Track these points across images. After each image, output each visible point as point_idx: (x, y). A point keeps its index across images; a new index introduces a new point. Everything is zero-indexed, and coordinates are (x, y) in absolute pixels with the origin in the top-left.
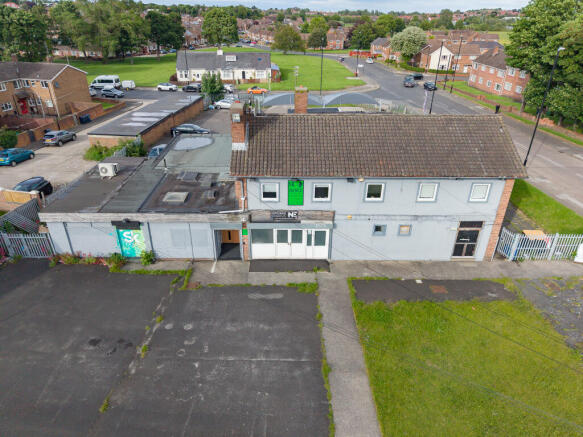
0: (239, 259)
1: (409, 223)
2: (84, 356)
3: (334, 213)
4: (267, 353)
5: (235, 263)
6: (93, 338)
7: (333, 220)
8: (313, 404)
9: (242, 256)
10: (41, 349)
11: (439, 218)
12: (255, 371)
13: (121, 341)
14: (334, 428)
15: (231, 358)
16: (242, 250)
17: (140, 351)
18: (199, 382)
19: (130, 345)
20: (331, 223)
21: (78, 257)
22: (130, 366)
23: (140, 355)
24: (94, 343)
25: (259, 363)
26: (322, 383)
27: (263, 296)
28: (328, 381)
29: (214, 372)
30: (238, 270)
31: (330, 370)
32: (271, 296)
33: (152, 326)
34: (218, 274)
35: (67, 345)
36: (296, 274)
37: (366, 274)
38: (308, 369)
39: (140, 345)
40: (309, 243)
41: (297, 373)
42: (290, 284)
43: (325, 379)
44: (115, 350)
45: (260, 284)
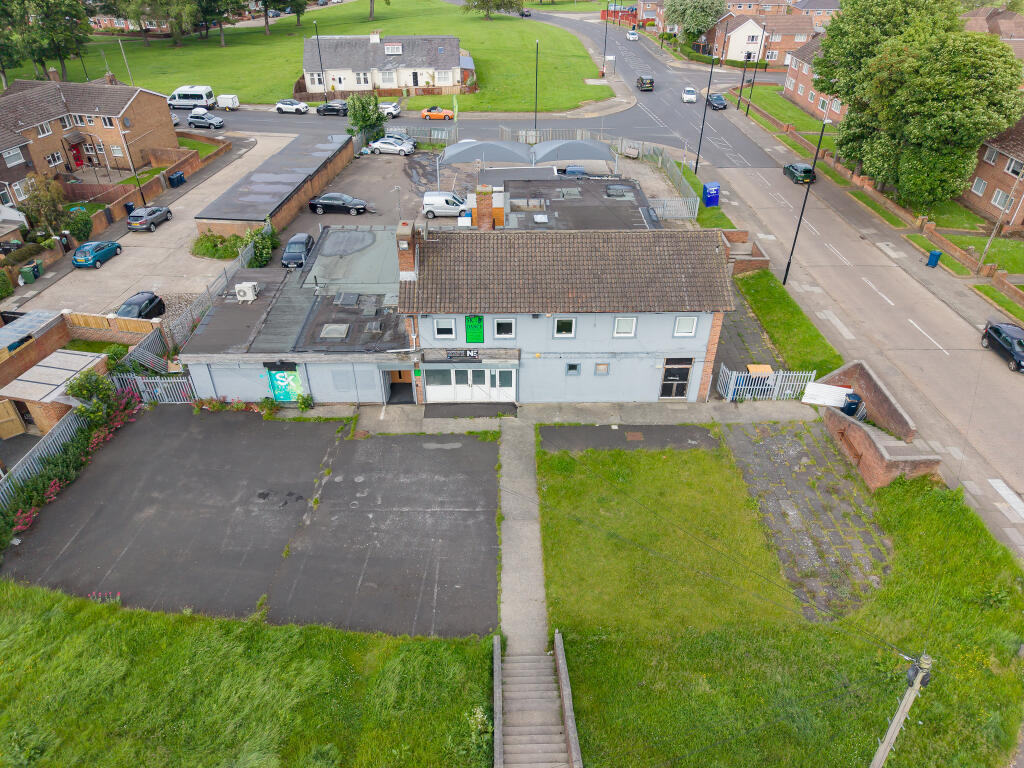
0: (412, 402)
1: (606, 361)
2: (256, 509)
3: (520, 351)
4: (442, 504)
5: (407, 407)
6: (261, 491)
7: (519, 359)
8: (483, 549)
9: (415, 399)
10: (211, 502)
11: (640, 355)
12: (430, 521)
13: (290, 494)
14: (501, 567)
15: (406, 509)
16: (415, 393)
17: (311, 503)
18: (374, 531)
19: (301, 498)
20: (516, 362)
21: (224, 403)
22: (304, 517)
23: (312, 507)
24: (263, 496)
25: (433, 514)
26: (494, 530)
27: (439, 446)
28: (500, 529)
29: (388, 522)
30: (411, 416)
31: (503, 519)
32: (448, 446)
33: (321, 478)
34: (388, 421)
35: (236, 499)
36: (477, 420)
37: (557, 420)
38: (482, 518)
39: (311, 497)
40: (493, 384)
41: (471, 522)
42: (470, 433)
43: (498, 527)
44: (286, 503)
45: (436, 432)
